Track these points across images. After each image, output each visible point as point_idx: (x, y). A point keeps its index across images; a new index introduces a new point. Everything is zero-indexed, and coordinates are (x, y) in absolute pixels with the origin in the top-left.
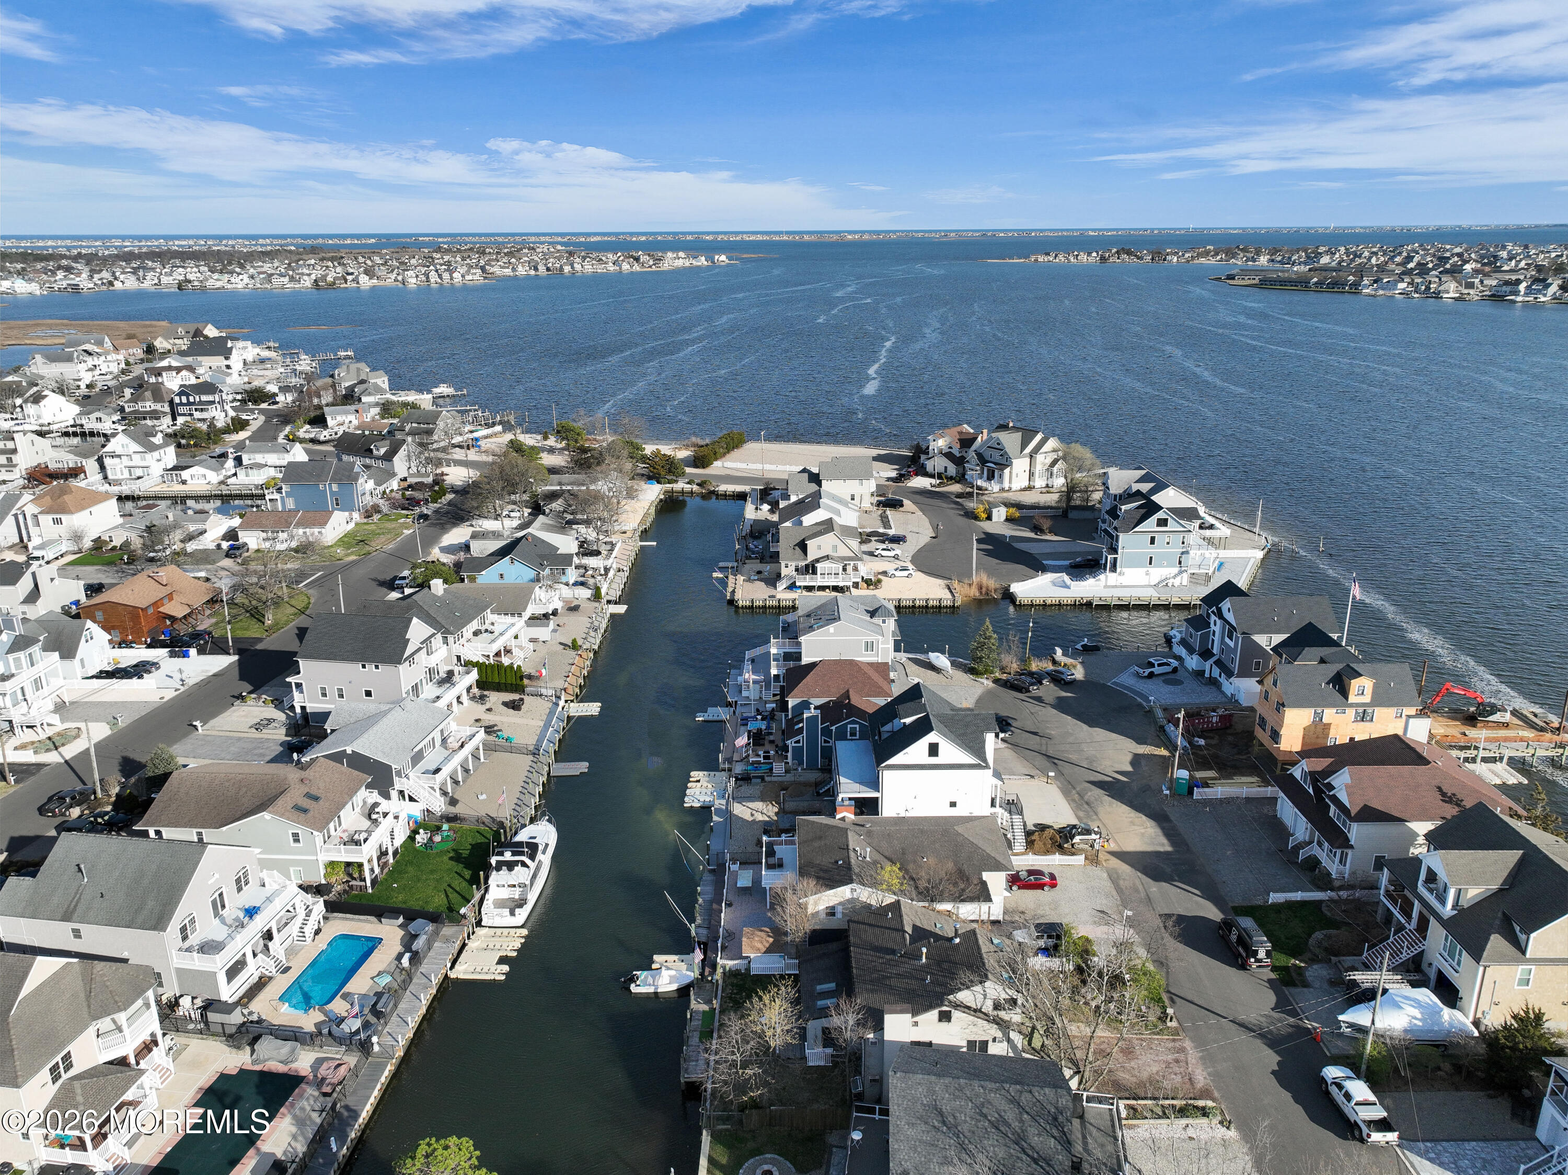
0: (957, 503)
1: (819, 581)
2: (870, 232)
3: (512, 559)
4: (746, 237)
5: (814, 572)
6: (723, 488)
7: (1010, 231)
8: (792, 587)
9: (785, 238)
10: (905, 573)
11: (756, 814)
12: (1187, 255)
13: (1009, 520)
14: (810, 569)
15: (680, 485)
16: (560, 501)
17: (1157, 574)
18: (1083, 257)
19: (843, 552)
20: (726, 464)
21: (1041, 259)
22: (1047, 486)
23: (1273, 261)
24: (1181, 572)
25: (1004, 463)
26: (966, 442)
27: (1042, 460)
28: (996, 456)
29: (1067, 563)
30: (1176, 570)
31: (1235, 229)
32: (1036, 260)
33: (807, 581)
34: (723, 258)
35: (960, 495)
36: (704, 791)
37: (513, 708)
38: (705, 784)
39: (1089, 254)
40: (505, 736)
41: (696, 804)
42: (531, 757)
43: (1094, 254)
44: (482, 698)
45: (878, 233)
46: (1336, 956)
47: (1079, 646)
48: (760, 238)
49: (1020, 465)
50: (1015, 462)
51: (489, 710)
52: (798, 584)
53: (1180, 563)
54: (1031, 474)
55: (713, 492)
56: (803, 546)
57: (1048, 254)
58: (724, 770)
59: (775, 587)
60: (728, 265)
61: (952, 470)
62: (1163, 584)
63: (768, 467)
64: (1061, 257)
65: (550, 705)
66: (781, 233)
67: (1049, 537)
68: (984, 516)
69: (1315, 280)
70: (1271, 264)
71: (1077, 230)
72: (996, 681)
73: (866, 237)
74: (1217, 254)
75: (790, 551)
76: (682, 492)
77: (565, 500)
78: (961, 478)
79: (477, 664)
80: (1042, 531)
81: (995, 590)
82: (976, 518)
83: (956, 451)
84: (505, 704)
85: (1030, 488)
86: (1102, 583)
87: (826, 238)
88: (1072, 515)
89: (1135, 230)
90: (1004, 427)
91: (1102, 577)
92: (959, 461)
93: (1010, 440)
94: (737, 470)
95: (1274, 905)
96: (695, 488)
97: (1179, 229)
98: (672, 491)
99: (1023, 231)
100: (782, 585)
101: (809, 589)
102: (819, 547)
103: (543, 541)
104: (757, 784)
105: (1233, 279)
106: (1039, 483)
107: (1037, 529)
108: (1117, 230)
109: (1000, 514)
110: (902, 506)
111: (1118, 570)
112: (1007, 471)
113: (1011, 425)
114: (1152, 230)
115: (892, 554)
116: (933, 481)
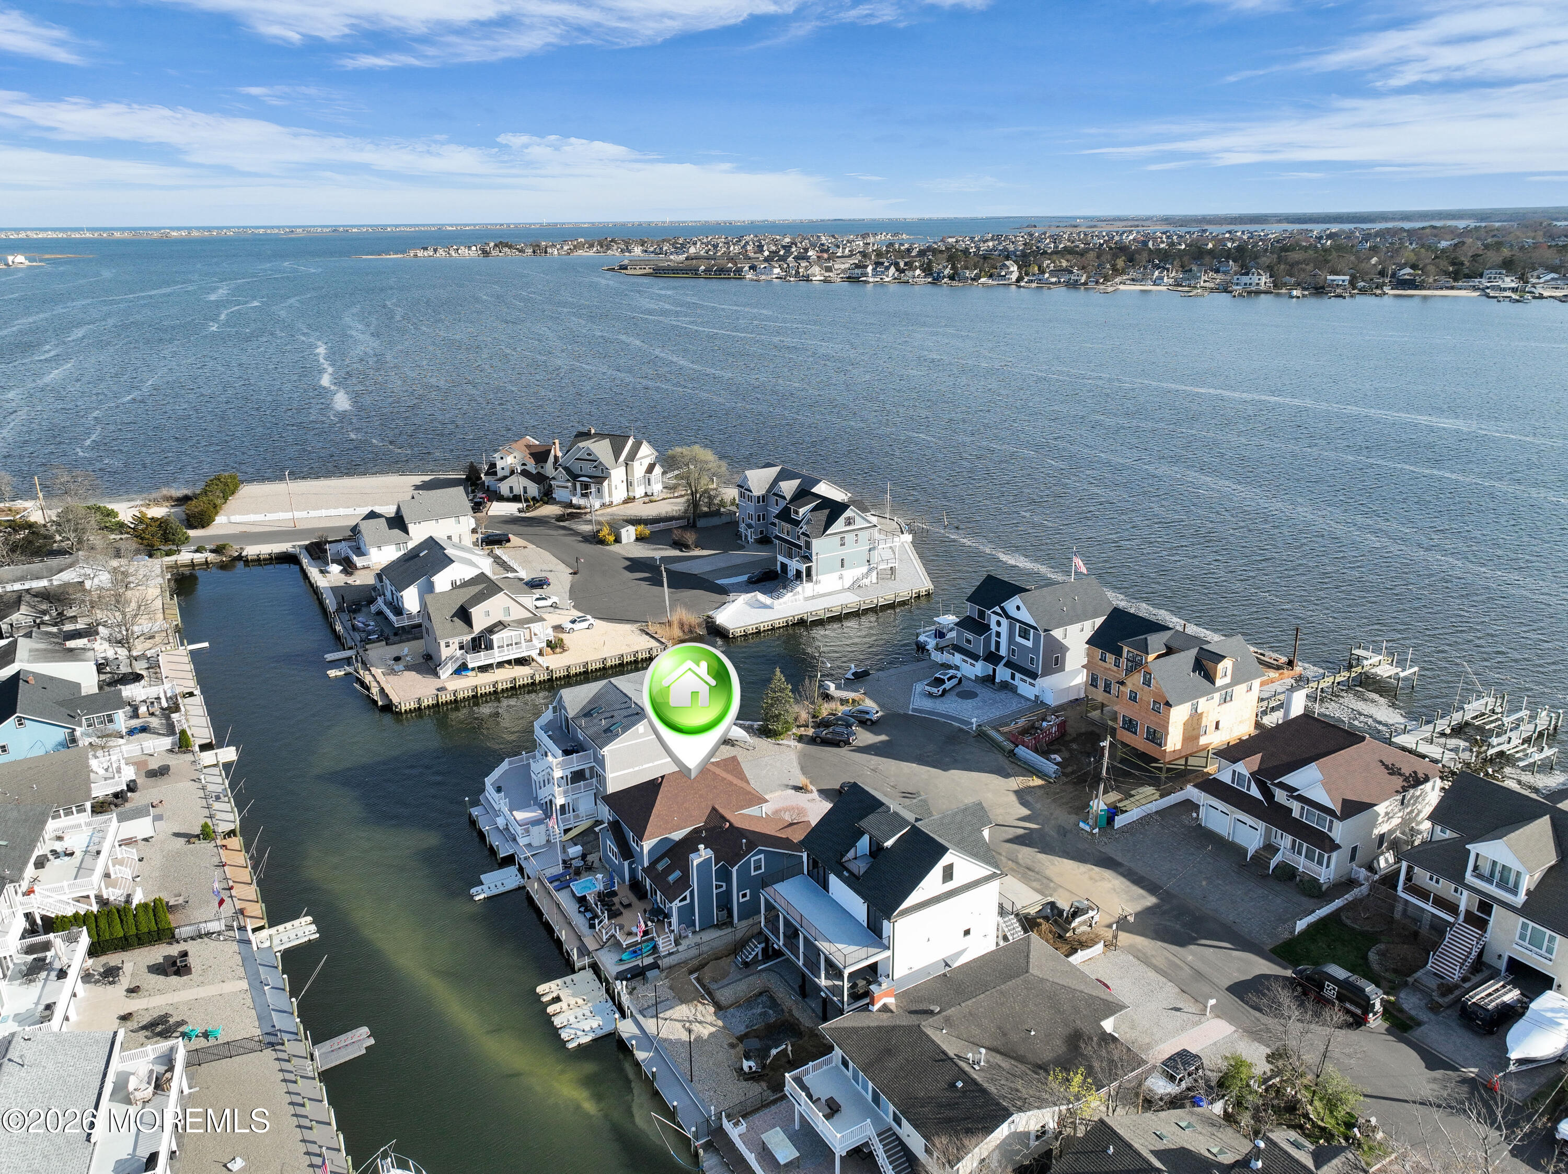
0: (564, 528)
1: (496, 656)
2: (198, 229)
3: (20, 719)
4: (33, 235)
5: (489, 647)
6: (251, 551)
7: (363, 226)
8: (462, 669)
9: (89, 235)
10: (585, 624)
11: (696, 1027)
12: (566, 248)
13: (640, 539)
14: (480, 643)
15: (185, 556)
16: (24, 609)
17: (851, 575)
18: (463, 251)
19: (518, 613)
20: (234, 519)
21: (420, 253)
22: (646, 495)
23: (646, 251)
24: (870, 570)
25: (600, 476)
26: (541, 456)
27: (639, 468)
28: (588, 468)
29: (744, 578)
30: (864, 569)
31: (585, 223)
32: (416, 256)
33: (482, 658)
34: (20, 259)
35: (560, 518)
36: (579, 1012)
37: (178, 973)
38: (572, 1001)
39: (470, 248)
40: (199, 1030)
41: (585, 1039)
42: (269, 1053)
43: (474, 248)
44: (111, 974)
45: (209, 229)
46: (1409, 976)
47: (849, 676)
48: (51, 235)
49: (617, 474)
50: (613, 472)
51: (133, 991)
52: (470, 666)
53: (868, 561)
54: (629, 484)
55: (240, 558)
56: (464, 615)
57: (425, 249)
58: (583, 968)
59: (436, 675)
60: (30, 267)
61: (533, 489)
62: (856, 586)
63: (298, 514)
64: (441, 252)
65: (235, 946)
66: (82, 229)
67: (697, 552)
68: (612, 538)
69: (703, 268)
70: (646, 255)
71: (433, 225)
72: (800, 739)
73: (195, 234)
74: (591, 246)
75: (449, 624)
76: (192, 565)
77: (29, 605)
78: (547, 497)
79: (78, 920)
80: (687, 547)
81: (699, 625)
82: (602, 542)
83: (531, 467)
84: (158, 969)
85: (629, 500)
86: (801, 597)
87: (144, 236)
88: (701, 523)
89: (492, 225)
90: (586, 435)
91: (799, 589)
92: (539, 478)
93: (601, 449)
94: (253, 524)
95: (1302, 933)
96: (211, 557)
97: (534, 224)
98: (176, 566)
99: (377, 226)
100: (445, 673)
101: (484, 669)
102: (488, 614)
103: (52, 679)
104: (656, 979)
105: (626, 269)
106: (639, 491)
107: (679, 545)
108: (475, 225)
109: (629, 534)
110: (508, 541)
111: (814, 578)
112: (606, 484)
113: (593, 431)
114: (509, 225)
115: (548, 602)
116: (520, 505)
